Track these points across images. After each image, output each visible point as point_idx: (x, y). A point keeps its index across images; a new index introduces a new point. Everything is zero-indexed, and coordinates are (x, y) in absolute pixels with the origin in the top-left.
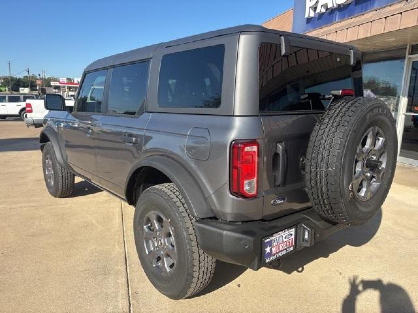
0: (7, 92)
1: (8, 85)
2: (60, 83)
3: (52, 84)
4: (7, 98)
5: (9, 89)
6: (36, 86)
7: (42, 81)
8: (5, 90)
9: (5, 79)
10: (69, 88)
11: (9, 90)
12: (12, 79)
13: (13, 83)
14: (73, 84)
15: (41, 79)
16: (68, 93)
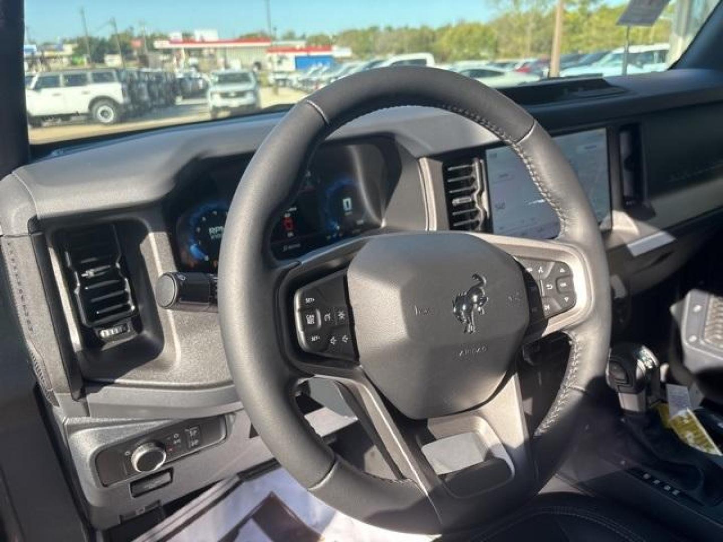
0: (86, 65)
1: (85, 52)
2: (172, 42)
3: (157, 44)
4: (61, 79)
5: (88, 59)
6: (131, 51)
7: (143, 42)
8: (82, 63)
9: (80, 41)
10: (189, 52)
11: (89, 62)
12: (91, 41)
13: (93, 48)
14: (193, 42)
15: (140, 38)
16: (187, 60)
